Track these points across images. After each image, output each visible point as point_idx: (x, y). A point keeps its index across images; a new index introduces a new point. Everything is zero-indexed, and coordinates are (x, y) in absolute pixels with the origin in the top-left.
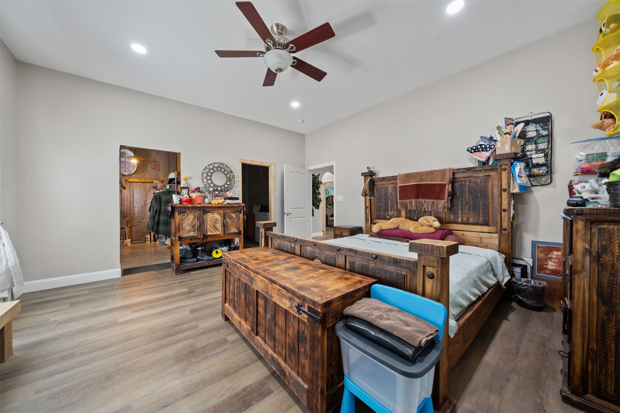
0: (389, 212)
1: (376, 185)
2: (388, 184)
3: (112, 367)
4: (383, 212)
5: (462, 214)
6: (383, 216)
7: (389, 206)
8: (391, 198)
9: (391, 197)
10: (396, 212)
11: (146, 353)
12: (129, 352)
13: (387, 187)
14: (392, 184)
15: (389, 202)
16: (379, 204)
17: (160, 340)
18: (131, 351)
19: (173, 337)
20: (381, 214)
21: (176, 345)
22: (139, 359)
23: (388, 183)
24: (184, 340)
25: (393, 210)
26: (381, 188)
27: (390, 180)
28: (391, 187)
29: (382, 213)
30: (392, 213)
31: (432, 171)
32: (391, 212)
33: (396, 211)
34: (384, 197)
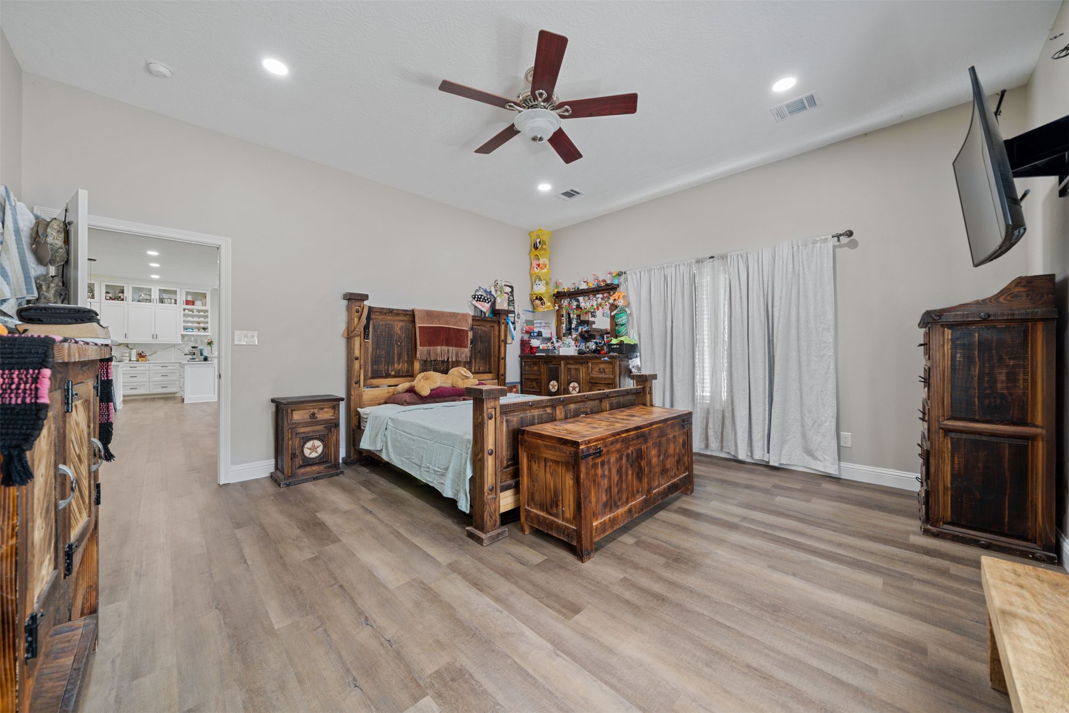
0: (396, 365)
1: (373, 319)
2: (394, 321)
3: (766, 621)
4: (385, 366)
5: (475, 361)
6: (384, 372)
7: (396, 355)
8: (399, 344)
9: (399, 341)
10: (406, 364)
11: (716, 603)
12: (733, 626)
13: (392, 325)
14: (401, 321)
15: (396, 349)
16: (378, 352)
17: (681, 605)
18: (728, 624)
19: (665, 594)
20: (381, 369)
21: (678, 580)
22: (730, 602)
23: (395, 318)
24: (661, 578)
25: (401, 361)
26: (382, 324)
27: (398, 314)
28: (399, 326)
29: (382, 367)
30: (400, 367)
31: (454, 313)
32: (399, 364)
33: (407, 362)
34: (388, 340)
